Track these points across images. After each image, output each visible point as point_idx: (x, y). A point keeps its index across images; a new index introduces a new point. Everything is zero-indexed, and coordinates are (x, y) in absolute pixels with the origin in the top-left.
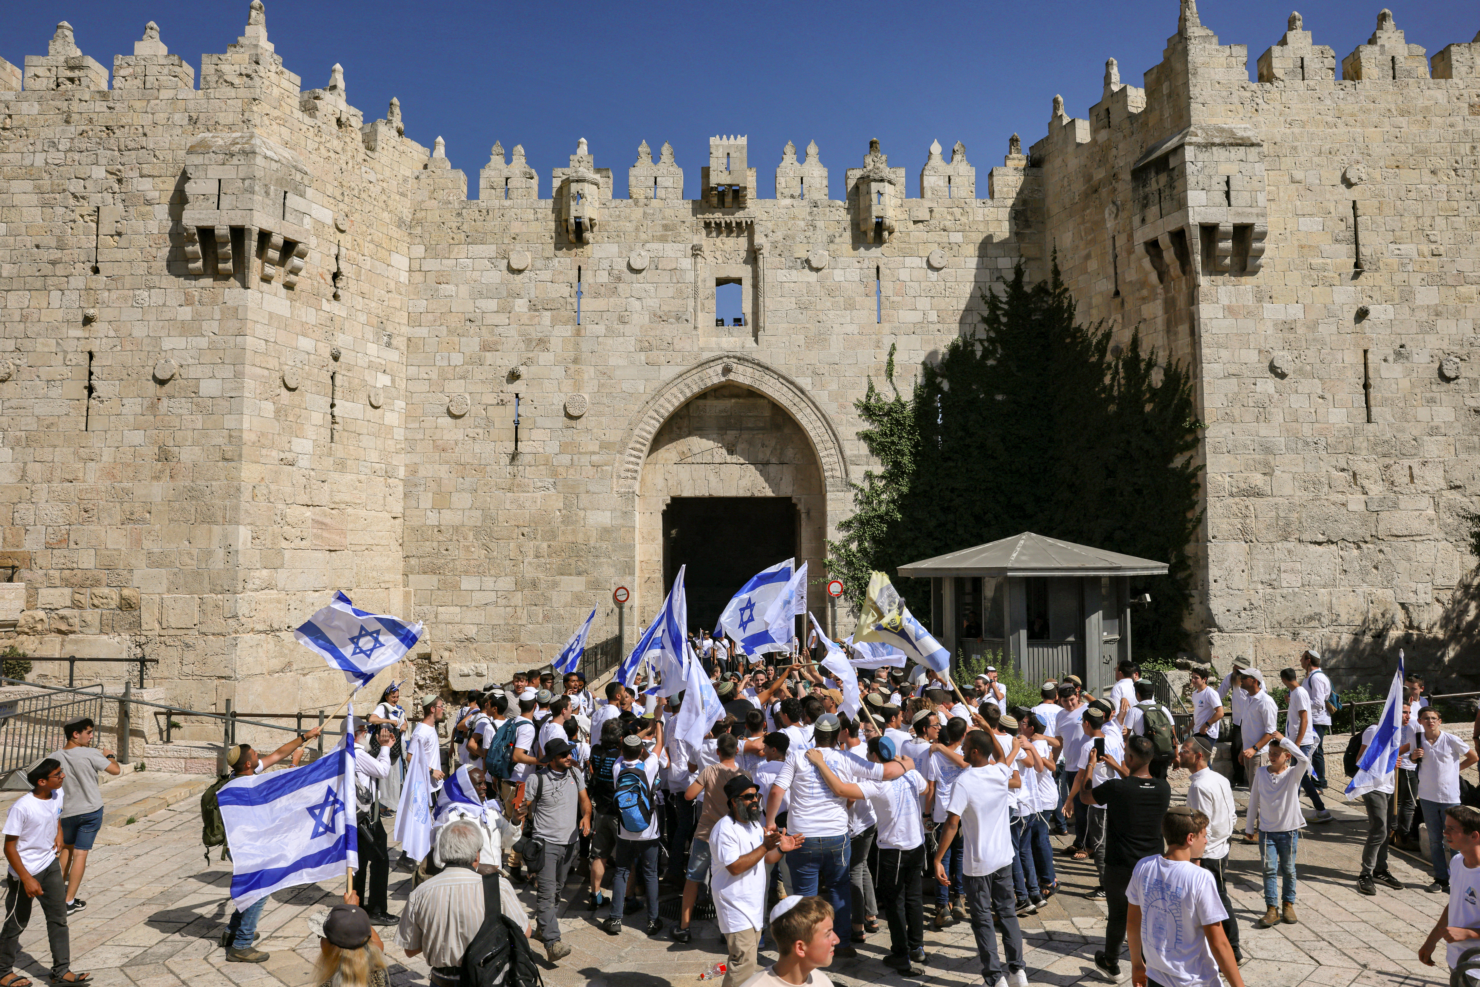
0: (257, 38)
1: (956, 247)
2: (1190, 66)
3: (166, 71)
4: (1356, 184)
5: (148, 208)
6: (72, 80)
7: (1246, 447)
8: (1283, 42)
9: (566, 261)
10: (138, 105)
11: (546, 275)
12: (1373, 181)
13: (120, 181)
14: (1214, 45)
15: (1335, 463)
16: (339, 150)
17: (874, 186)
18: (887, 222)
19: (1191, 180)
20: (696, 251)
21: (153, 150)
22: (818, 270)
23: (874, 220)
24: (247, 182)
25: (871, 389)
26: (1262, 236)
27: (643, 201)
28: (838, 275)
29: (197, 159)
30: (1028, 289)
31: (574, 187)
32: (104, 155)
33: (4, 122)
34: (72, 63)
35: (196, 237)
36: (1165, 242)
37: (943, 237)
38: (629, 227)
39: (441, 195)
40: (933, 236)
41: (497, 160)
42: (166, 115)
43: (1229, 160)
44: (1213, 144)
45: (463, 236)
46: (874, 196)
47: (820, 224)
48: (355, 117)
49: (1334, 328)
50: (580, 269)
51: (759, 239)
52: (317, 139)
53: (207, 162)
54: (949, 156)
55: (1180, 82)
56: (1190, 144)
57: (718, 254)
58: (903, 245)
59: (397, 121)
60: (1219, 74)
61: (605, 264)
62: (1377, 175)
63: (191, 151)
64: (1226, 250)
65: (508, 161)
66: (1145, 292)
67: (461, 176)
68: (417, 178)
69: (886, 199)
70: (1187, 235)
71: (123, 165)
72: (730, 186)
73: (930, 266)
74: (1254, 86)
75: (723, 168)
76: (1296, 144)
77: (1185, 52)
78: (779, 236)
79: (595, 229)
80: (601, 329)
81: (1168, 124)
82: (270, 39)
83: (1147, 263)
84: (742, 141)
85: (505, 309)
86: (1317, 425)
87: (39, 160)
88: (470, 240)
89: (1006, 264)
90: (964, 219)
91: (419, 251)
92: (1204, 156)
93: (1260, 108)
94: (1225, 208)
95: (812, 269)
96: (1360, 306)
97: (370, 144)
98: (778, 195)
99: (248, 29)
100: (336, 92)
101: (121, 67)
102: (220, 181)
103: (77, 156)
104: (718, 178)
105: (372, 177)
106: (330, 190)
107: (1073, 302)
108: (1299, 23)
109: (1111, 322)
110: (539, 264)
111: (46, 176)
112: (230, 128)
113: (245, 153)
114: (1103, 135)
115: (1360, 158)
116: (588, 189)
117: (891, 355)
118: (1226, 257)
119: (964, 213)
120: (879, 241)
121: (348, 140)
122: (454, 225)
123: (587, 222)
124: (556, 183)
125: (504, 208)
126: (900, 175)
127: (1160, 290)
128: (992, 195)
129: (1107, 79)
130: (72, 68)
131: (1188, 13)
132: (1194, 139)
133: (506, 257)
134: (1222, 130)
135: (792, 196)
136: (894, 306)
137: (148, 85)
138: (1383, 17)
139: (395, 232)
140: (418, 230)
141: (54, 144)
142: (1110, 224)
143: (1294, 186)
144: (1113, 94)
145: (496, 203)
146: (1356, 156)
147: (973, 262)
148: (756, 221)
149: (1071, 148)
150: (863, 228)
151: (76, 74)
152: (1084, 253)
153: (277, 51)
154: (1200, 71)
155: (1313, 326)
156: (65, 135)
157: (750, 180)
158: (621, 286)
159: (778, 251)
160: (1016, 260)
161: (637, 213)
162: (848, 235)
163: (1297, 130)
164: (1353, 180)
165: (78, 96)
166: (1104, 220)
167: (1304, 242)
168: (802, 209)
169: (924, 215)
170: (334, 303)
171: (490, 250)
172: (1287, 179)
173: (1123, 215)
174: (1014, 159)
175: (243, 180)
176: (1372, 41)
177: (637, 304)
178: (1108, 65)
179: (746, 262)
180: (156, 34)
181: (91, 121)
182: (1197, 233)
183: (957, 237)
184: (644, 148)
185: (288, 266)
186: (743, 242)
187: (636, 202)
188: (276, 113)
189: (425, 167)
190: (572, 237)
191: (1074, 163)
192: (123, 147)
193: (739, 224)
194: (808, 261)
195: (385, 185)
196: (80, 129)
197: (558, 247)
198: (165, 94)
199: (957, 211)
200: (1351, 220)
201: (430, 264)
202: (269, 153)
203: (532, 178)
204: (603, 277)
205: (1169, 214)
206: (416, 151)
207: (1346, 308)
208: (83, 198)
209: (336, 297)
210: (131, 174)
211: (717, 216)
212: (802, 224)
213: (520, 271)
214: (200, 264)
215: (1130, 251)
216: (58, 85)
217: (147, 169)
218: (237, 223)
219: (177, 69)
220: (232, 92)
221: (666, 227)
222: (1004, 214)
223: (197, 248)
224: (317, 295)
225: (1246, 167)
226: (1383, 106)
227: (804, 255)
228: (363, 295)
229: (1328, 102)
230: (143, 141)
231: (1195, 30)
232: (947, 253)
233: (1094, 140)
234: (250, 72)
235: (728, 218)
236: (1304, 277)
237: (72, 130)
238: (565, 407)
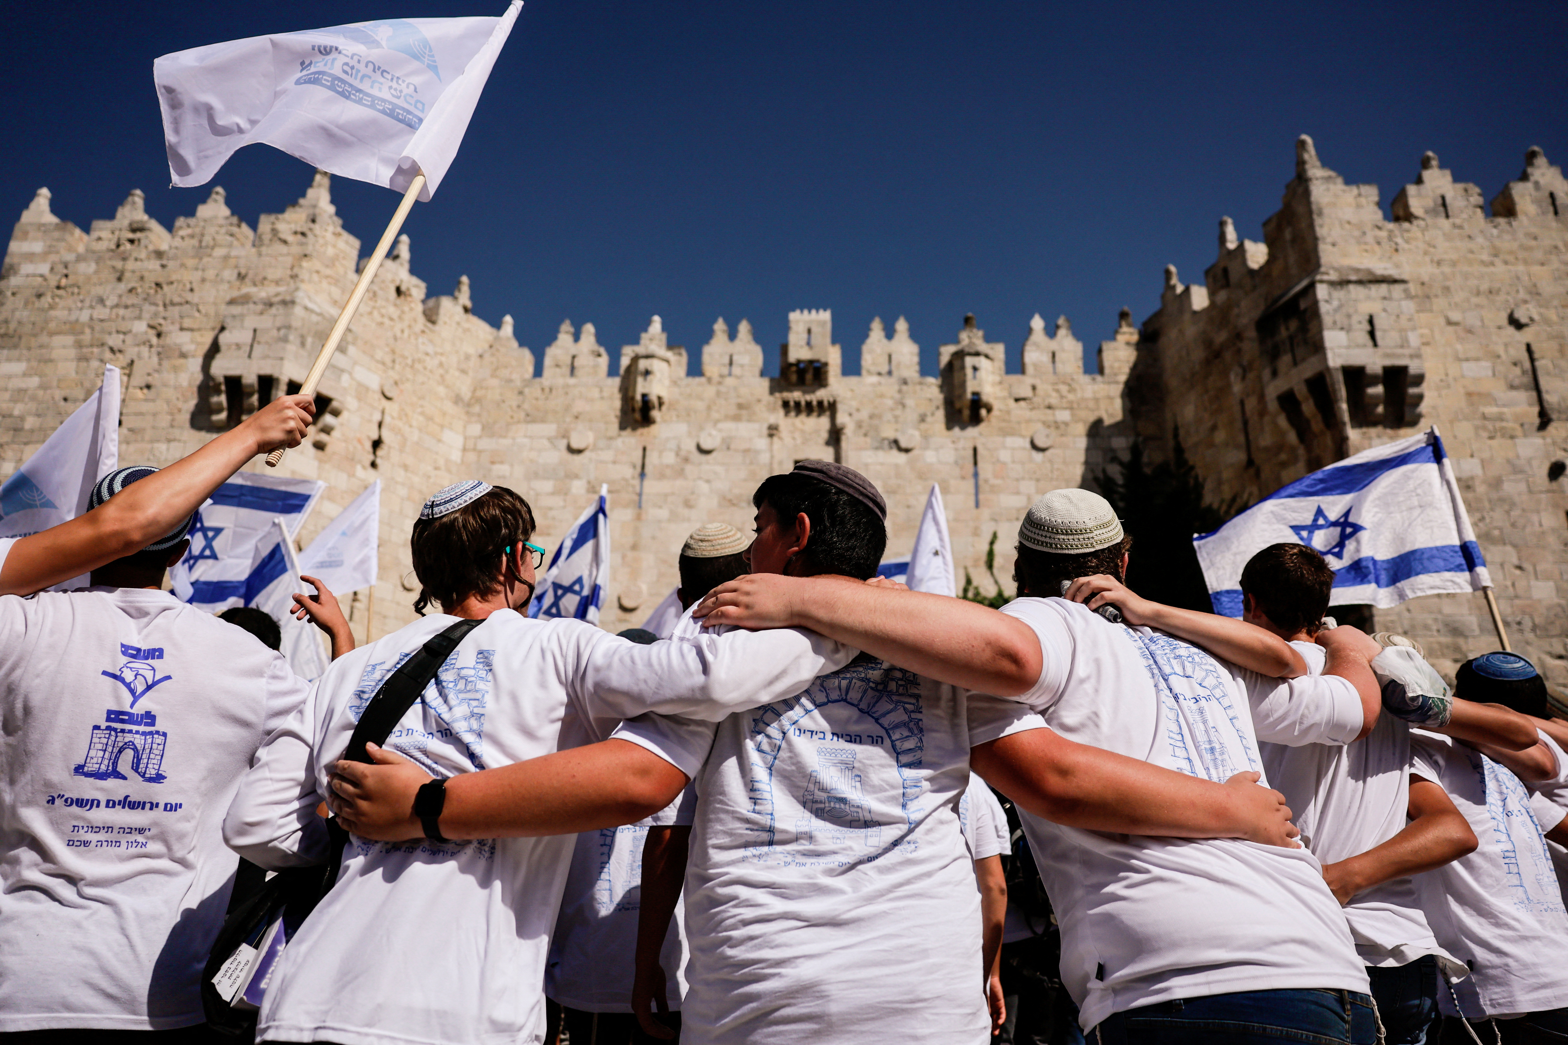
0: (318, 199)
1: (1062, 427)
2: (1314, 207)
3: (223, 230)
4: (1526, 325)
5: (182, 361)
6: (132, 241)
7: (1426, 627)
8: (1419, 181)
9: (631, 440)
10: (191, 263)
11: (607, 455)
12: (1547, 321)
13: (159, 335)
14: (1338, 186)
15: (1549, 649)
16: (395, 316)
17: (969, 361)
18: (985, 398)
19: (1327, 320)
20: (773, 431)
21: (197, 305)
22: (907, 450)
23: (969, 396)
24: (282, 332)
25: (969, 581)
26: (1419, 379)
27: (716, 378)
28: (930, 456)
29: (236, 310)
30: (1147, 470)
31: (643, 364)
32: (148, 310)
33: (59, 281)
34: (135, 226)
35: (223, 387)
36: (1301, 391)
37: (1049, 415)
38: (700, 405)
39: (504, 373)
40: (1035, 414)
41: (564, 338)
42: (216, 272)
43: (1368, 298)
44: (1349, 282)
45: (522, 415)
46: (969, 372)
47: (910, 402)
48: (417, 288)
49: (1523, 487)
50: (644, 449)
51: (842, 418)
52: (371, 303)
53: (245, 311)
54: (1051, 331)
55: (1303, 225)
56: (1322, 282)
57: (797, 435)
58: (1004, 425)
59: (464, 296)
60: (1348, 213)
61: (672, 445)
62: (1552, 315)
63: (232, 302)
64: (1375, 397)
65: (577, 337)
66: (1283, 457)
67: (527, 356)
68: (481, 356)
69: (982, 374)
70: (1328, 380)
71: (165, 318)
72: (811, 362)
73: (1034, 447)
74: (1391, 226)
75: (803, 342)
76: (1448, 283)
77: (1307, 193)
78: (864, 415)
79: (664, 408)
80: (664, 513)
81: (1294, 271)
82: (333, 202)
83: (1283, 421)
84: (825, 316)
85: (562, 491)
86: (1517, 602)
87: (84, 316)
88: (530, 419)
89: (1120, 443)
90: (1071, 397)
91: (475, 429)
92: (1339, 294)
93: (1400, 248)
94: (1370, 349)
95: (900, 449)
96: (1553, 460)
97: (431, 317)
98: (864, 372)
99: (310, 193)
100: (398, 261)
101: (181, 228)
102: (255, 331)
103: (122, 312)
104: (798, 352)
105: (430, 349)
106: (379, 354)
107: (1200, 479)
108: (1434, 163)
109: (1245, 496)
110: (602, 443)
111: (87, 331)
112: (277, 283)
113: (284, 303)
114: (1222, 296)
115: (1528, 297)
116: (656, 365)
117: (992, 543)
118: (1377, 405)
119: (1072, 390)
120: (976, 420)
121: (406, 309)
122: (514, 404)
123: (654, 399)
124: (625, 362)
125: (567, 386)
126: (998, 351)
127: (1301, 451)
128: (1101, 371)
129: (1222, 238)
130: (134, 230)
131: (1306, 156)
132: (1325, 277)
133: (565, 435)
134: (1357, 270)
135: (879, 374)
136: (994, 489)
137: (204, 244)
138: (1533, 155)
139: (449, 407)
140: (476, 409)
141: (101, 301)
142: (1237, 388)
143: (1451, 329)
144: (1230, 252)
145: (560, 381)
146: (1522, 295)
147: (1082, 443)
148: (838, 399)
149: (1187, 317)
150: (958, 405)
151: (138, 235)
152: (1209, 424)
153: (338, 213)
154: (1326, 211)
155: (1496, 483)
156: (112, 292)
157: (833, 357)
158: (689, 468)
159: (863, 431)
160: (1131, 440)
161: (710, 391)
162: (941, 414)
163: (1447, 269)
164: (1524, 320)
165: (135, 255)
166: (1229, 385)
167: (1472, 388)
168: (890, 387)
169: (1027, 392)
170: (371, 471)
171: (550, 429)
172: (1442, 321)
173: (1251, 376)
174: (1124, 333)
175: (279, 329)
176: (1524, 177)
177: (704, 487)
178: (1222, 224)
179: (828, 443)
180: (221, 199)
181: (142, 278)
182: (1340, 378)
183: (1063, 415)
184: (720, 326)
185: (320, 424)
186: (824, 422)
187: (709, 380)
188: (328, 272)
189: (491, 347)
190: (638, 416)
191: (1191, 331)
192: (167, 302)
193: (820, 403)
194: (896, 442)
195: (443, 359)
196: (130, 286)
197: (623, 427)
198: (219, 252)
199: (1064, 389)
200: (1527, 365)
201: (486, 444)
202: (310, 305)
203: (599, 355)
204: (670, 458)
205: (1304, 360)
206: (480, 328)
207: (1535, 463)
208: (120, 351)
209: (374, 465)
210: (171, 328)
211: (796, 395)
212: (890, 403)
213: (579, 452)
214: (223, 416)
215: (1262, 412)
216: (118, 246)
217: (187, 323)
218: (266, 371)
219: (235, 229)
220: (283, 249)
221: (740, 406)
222: (1117, 390)
223: (223, 399)
224: (351, 459)
225: (1391, 306)
226: (1547, 242)
227: (890, 434)
228: (406, 467)
229: (1480, 240)
230: (189, 296)
231: (1316, 171)
232: (1053, 432)
233: (1213, 304)
234: (305, 230)
235: (808, 397)
236: (1477, 428)
237: (123, 287)
238: (619, 599)
